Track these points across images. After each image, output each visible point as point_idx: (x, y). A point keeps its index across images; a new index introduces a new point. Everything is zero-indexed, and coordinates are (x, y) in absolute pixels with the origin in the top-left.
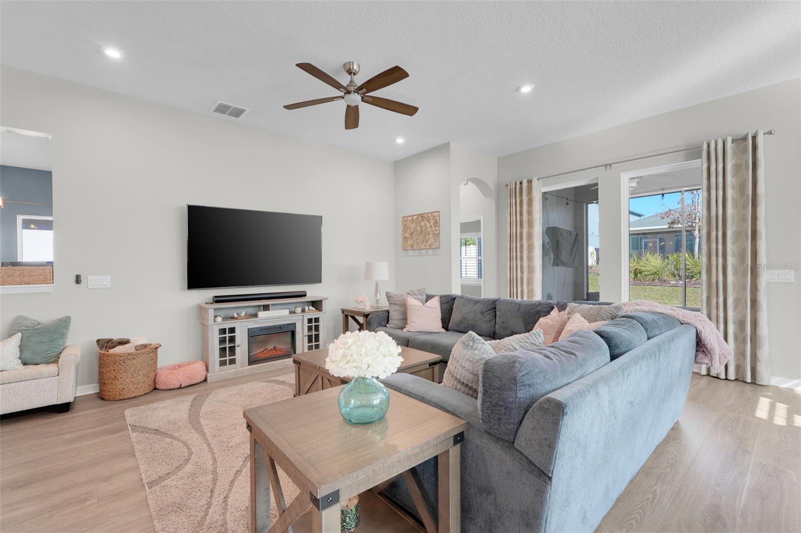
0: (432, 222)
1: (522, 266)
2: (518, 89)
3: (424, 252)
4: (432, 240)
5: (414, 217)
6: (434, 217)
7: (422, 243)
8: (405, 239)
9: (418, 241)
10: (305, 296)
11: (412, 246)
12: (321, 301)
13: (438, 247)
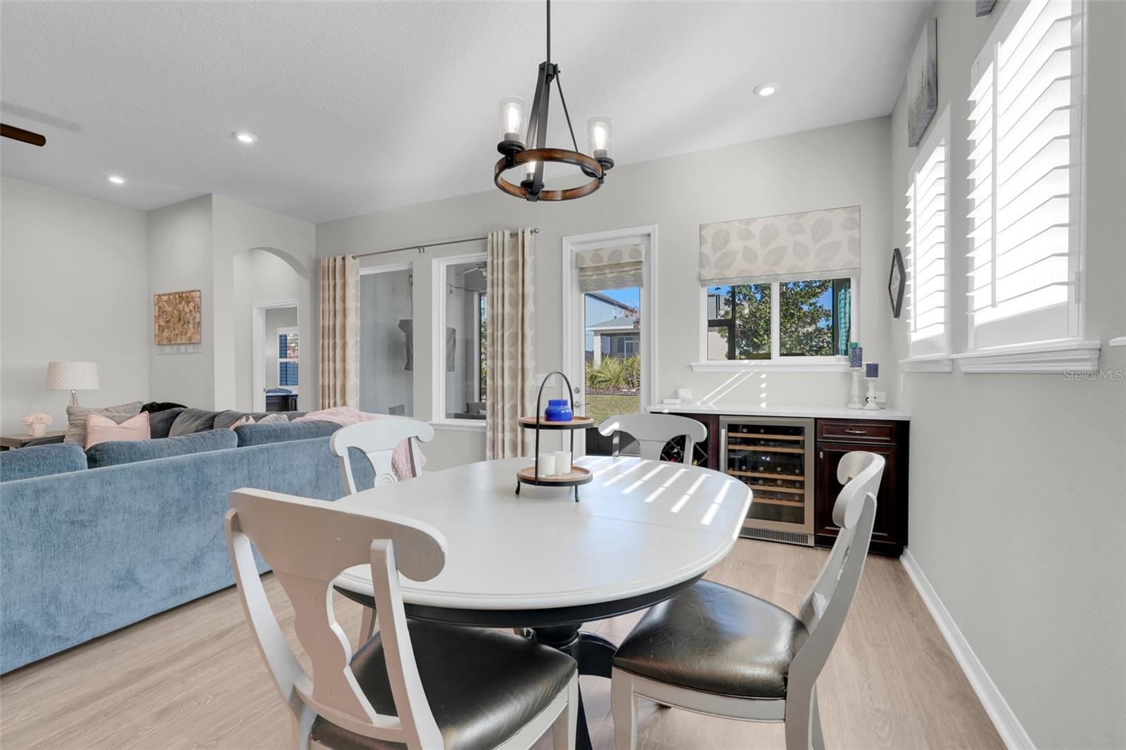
0: (192, 305)
2: (234, 137)
3: (183, 348)
4: (192, 331)
5: (171, 297)
6: (194, 298)
7: (181, 335)
9: (176, 332)
11: (169, 339)
13: (199, 343)
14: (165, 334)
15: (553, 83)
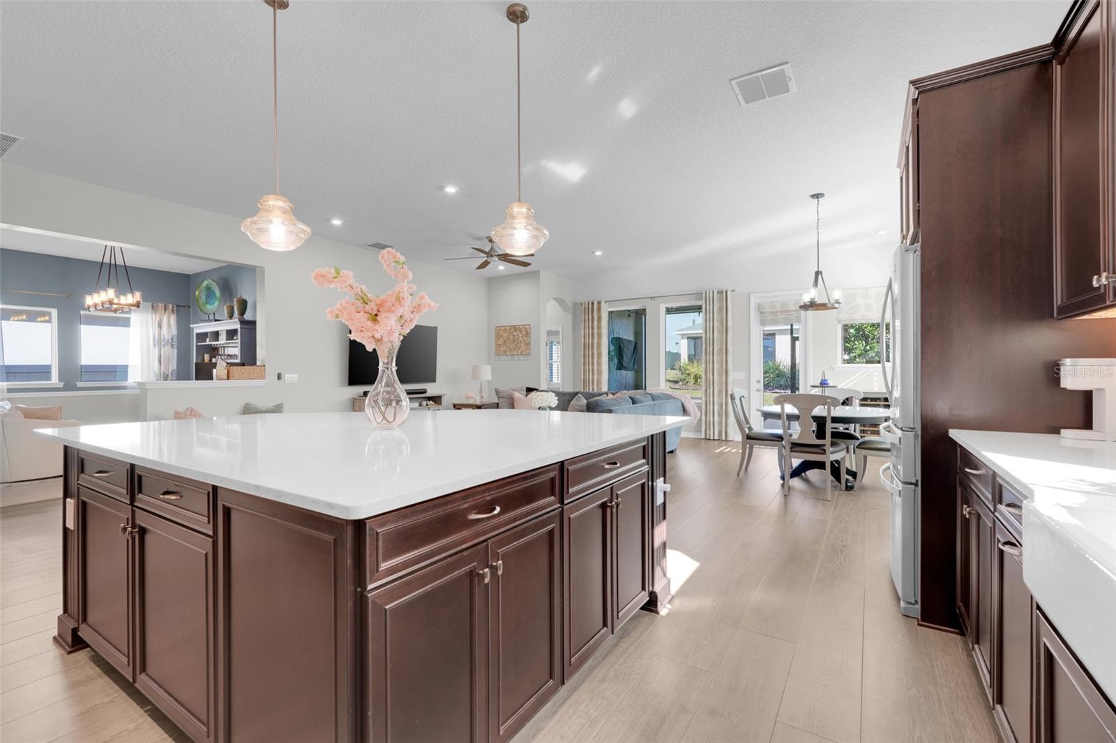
0: (524, 333)
1: (593, 370)
2: (594, 252)
3: (516, 357)
4: (524, 347)
5: (507, 328)
6: (526, 328)
7: (515, 349)
8: (498, 346)
9: (511, 348)
10: (425, 392)
11: (505, 352)
12: (440, 397)
13: (529, 354)
14: (502, 349)
15: (820, 276)
